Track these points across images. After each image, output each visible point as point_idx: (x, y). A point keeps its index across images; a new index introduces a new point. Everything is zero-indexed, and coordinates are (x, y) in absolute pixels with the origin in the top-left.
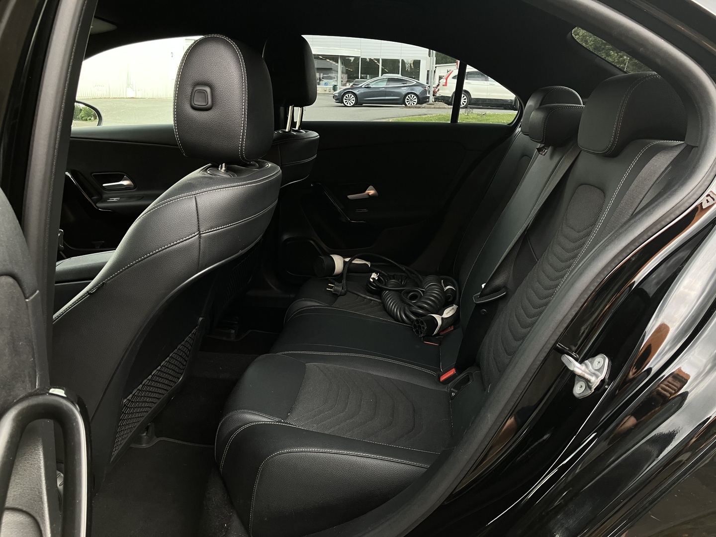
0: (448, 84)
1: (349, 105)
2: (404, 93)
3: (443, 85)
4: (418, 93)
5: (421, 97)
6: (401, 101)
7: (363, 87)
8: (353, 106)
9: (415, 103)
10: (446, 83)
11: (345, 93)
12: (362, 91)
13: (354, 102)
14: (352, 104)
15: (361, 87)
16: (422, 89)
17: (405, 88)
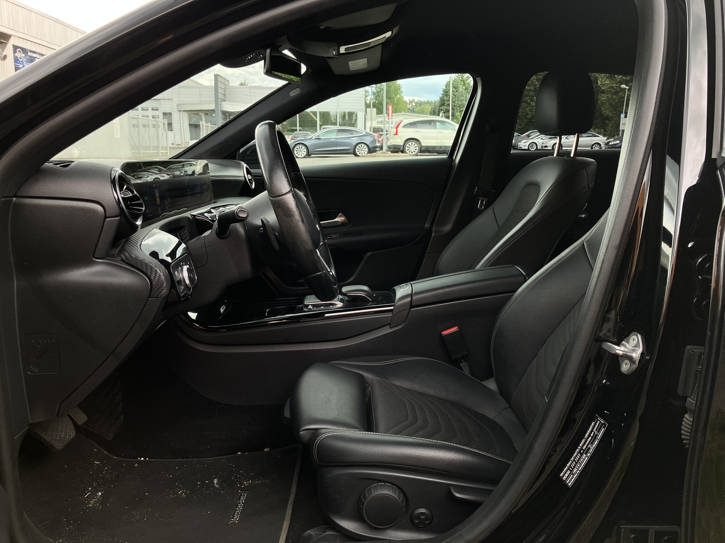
0: (398, 133)
1: (300, 156)
2: (354, 144)
3: (394, 134)
4: (368, 143)
5: (371, 146)
6: (352, 151)
7: (313, 138)
8: (304, 157)
9: (366, 153)
10: (397, 132)
11: (296, 145)
12: (313, 142)
13: (305, 153)
14: (303, 156)
15: (311, 139)
16: (372, 139)
17: (355, 138)
